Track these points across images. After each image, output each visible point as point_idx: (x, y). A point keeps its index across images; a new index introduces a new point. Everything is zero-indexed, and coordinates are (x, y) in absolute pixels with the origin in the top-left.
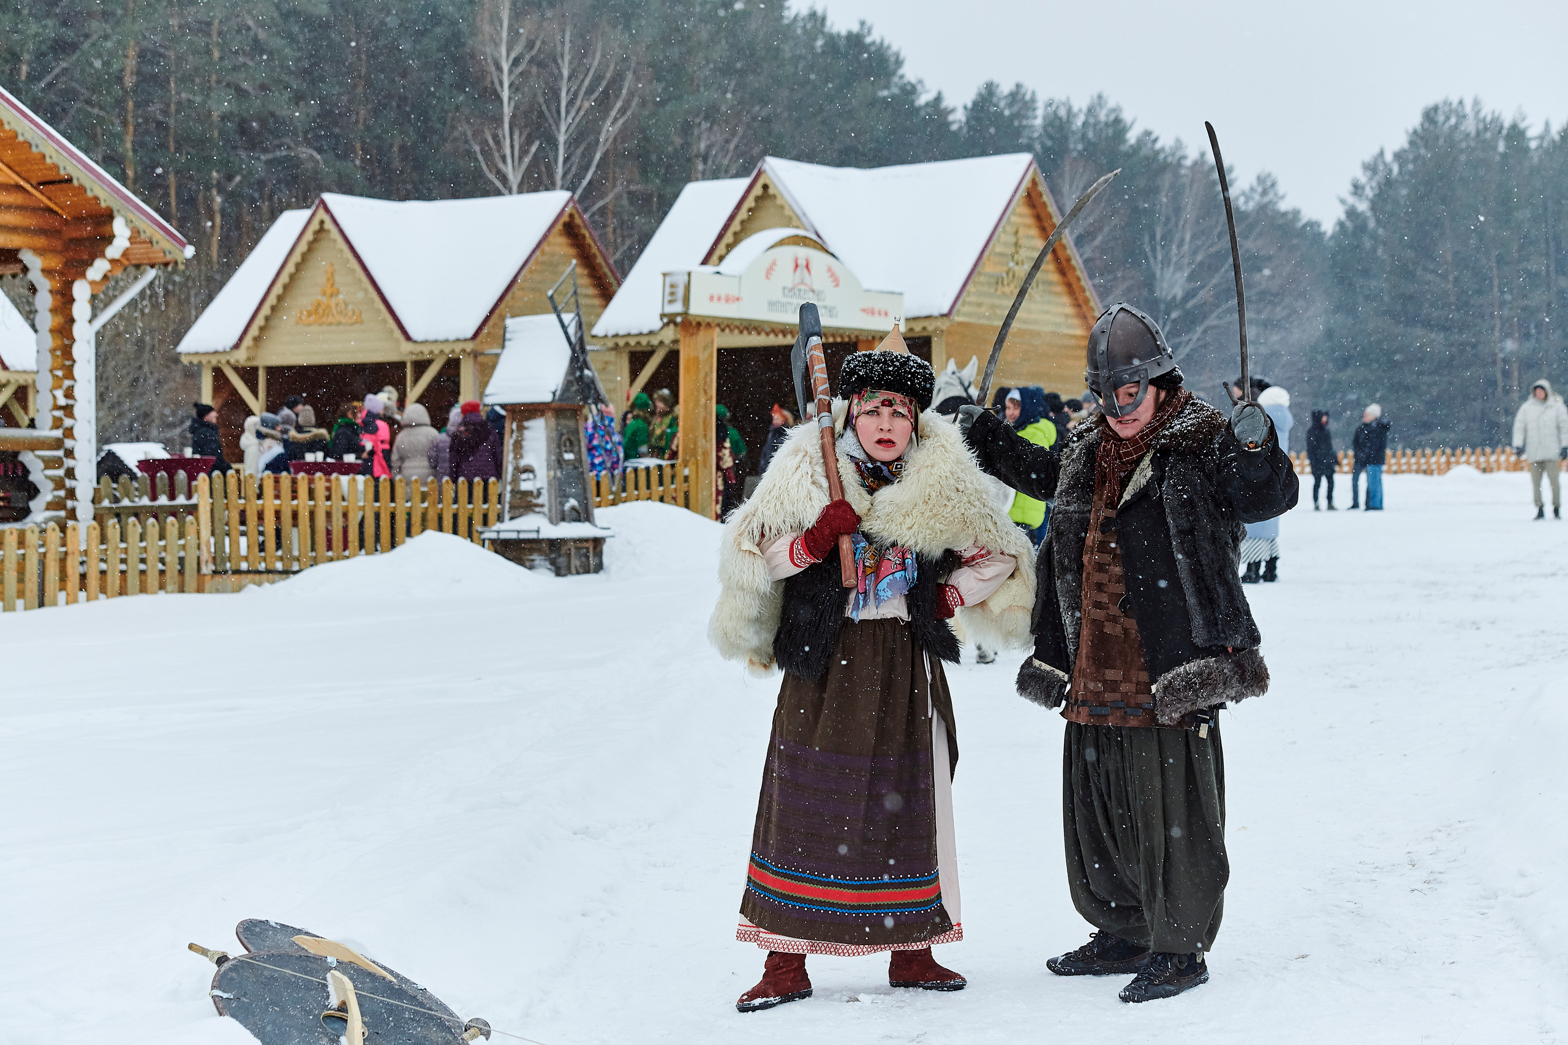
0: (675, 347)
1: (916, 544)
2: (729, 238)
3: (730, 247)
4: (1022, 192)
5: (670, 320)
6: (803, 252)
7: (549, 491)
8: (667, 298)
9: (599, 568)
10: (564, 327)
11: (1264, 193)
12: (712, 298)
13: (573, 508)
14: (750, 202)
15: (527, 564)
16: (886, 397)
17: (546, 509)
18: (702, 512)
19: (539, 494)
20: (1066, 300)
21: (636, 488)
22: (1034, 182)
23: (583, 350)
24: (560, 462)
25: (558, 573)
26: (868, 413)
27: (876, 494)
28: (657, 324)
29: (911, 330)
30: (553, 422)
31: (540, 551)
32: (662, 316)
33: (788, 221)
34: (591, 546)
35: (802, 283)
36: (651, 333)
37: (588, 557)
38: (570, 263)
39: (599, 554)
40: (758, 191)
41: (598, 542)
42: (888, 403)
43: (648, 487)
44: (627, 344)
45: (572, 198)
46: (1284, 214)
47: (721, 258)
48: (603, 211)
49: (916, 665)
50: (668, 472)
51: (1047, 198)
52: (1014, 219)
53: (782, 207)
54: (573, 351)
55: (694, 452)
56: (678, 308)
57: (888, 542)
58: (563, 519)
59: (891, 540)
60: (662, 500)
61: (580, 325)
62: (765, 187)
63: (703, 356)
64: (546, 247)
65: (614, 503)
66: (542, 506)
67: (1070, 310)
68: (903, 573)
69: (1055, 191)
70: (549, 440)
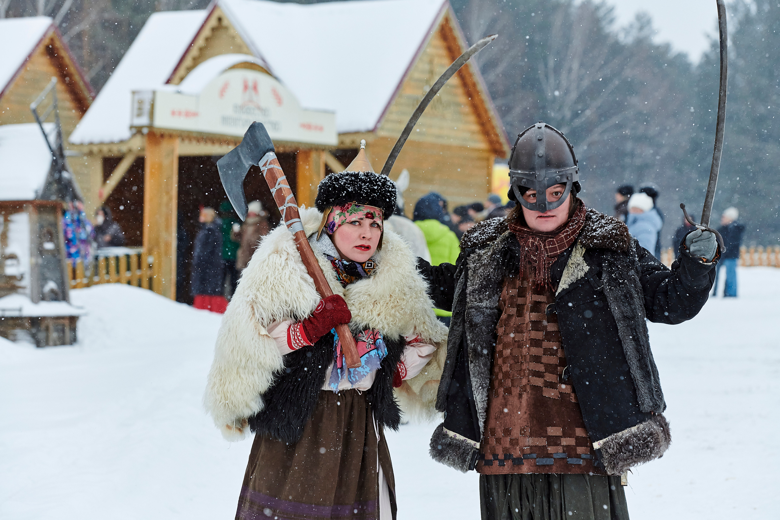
0: (141, 154)
1: (383, 329)
2: (188, 62)
3: (189, 69)
4: (437, 27)
5: (137, 130)
6: (251, 76)
7: (32, 275)
8: (136, 112)
9: (74, 340)
10: (46, 136)
11: (641, 28)
12: (173, 113)
13: (52, 291)
14: (207, 32)
15: (11, 337)
16: (368, 211)
17: (28, 291)
18: (163, 293)
19: (22, 277)
20: (472, 118)
21: (108, 273)
22: (447, 20)
23: (62, 156)
24: (41, 251)
25: (38, 344)
26: (353, 223)
27: (349, 287)
28: (125, 134)
29: (342, 143)
30: (35, 217)
31: (22, 326)
32: (131, 127)
33: (239, 48)
34: (67, 322)
35: (251, 101)
36: (122, 142)
37: (63, 331)
38: (50, 80)
39: (74, 329)
40: (213, 22)
41: (73, 320)
42: (370, 216)
43: (118, 271)
44: (100, 151)
45: (52, 25)
46: (657, 48)
47: (182, 79)
48: (79, 36)
49: (368, 428)
50: (134, 261)
51: (458, 33)
52: (429, 50)
53: (233, 38)
54: (54, 155)
55: (157, 244)
56: (144, 121)
57: (361, 327)
58: (43, 299)
59: (363, 324)
60: (129, 283)
61: (59, 135)
62: (220, 20)
63: (166, 162)
64: (29, 67)
65: (88, 285)
66: (24, 288)
67: (475, 127)
68: (375, 351)
69: (465, 26)
70: (32, 232)
